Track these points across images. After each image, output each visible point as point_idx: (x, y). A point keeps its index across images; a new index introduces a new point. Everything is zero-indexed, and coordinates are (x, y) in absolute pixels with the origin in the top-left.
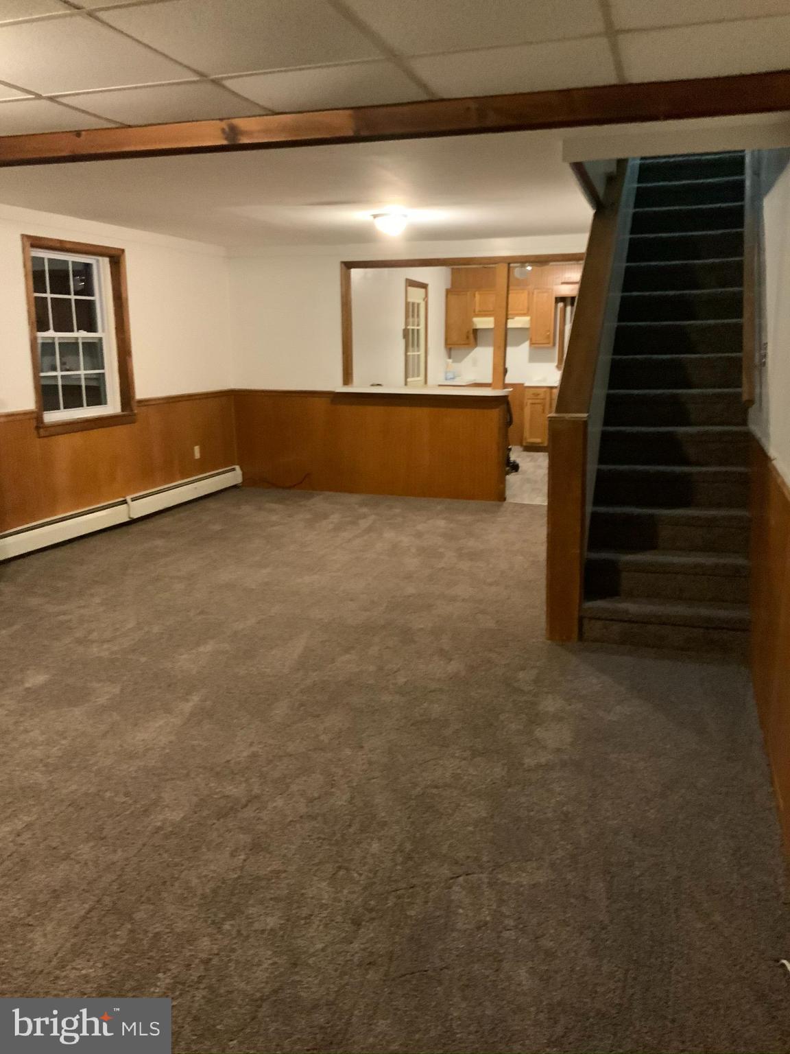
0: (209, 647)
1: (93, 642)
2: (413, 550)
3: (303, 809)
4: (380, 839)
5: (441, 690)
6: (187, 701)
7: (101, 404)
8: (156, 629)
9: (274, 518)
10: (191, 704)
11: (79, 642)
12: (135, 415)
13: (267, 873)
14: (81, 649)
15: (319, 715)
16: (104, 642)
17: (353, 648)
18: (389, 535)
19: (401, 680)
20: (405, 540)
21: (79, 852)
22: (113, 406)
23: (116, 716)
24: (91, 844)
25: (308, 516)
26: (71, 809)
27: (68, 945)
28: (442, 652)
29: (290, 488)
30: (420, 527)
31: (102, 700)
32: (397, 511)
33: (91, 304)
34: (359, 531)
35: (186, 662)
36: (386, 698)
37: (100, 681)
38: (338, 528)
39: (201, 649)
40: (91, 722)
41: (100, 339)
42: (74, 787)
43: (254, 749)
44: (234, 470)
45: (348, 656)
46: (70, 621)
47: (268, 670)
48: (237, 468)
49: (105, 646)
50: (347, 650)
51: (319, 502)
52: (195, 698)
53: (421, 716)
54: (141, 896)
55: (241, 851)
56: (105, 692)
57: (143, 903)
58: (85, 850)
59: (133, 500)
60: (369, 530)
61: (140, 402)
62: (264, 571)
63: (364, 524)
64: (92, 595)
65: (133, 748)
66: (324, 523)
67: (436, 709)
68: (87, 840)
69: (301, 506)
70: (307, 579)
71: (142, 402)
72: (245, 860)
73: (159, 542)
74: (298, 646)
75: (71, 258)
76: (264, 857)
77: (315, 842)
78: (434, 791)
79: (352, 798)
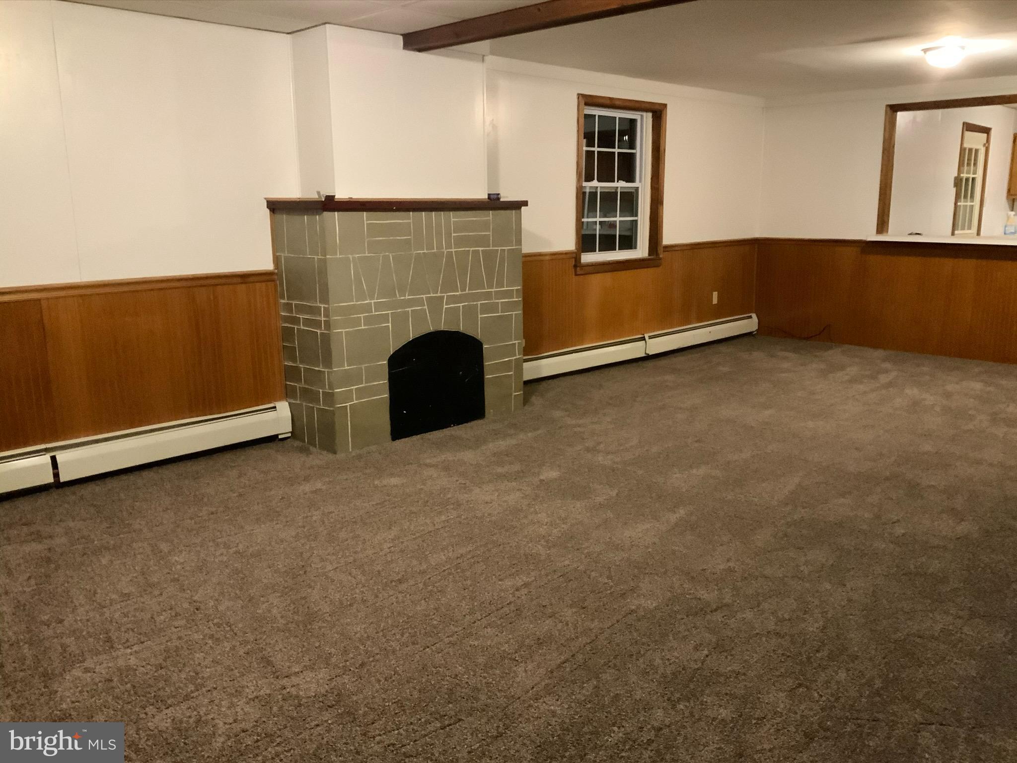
0: (702, 471)
1: (599, 452)
2: (938, 409)
3: (771, 626)
4: (848, 670)
5: (945, 548)
6: (675, 512)
7: (631, 248)
8: (655, 449)
9: (786, 365)
10: (678, 515)
11: (588, 450)
12: (660, 259)
13: (726, 671)
14: (589, 456)
15: (803, 548)
16: (608, 453)
17: (850, 493)
18: (912, 392)
19: (899, 531)
20: (929, 399)
21: (563, 614)
22: (641, 251)
23: (610, 514)
24: (574, 610)
25: (823, 366)
26: (561, 579)
27: (543, 684)
28: (953, 511)
29: (808, 338)
30: (950, 387)
31: (600, 499)
32: (925, 369)
33: (632, 157)
34: (878, 385)
35: (678, 480)
36: (880, 545)
37: (601, 484)
38: (853, 381)
39: (694, 471)
40: (588, 514)
41: (637, 189)
42: (567, 562)
43: (731, 564)
44: (750, 317)
45: (842, 500)
46: (584, 433)
47: (756, 500)
48: (754, 316)
49: (609, 457)
50: (843, 495)
51: (836, 355)
52: (682, 512)
53: (916, 568)
54: (609, 662)
55: (704, 647)
56: (604, 493)
57: (610, 667)
58: (568, 614)
59: (650, 338)
60: (890, 385)
61: (666, 247)
62: (767, 413)
63: (884, 379)
64: (604, 415)
65: (620, 542)
66: (839, 374)
67: (935, 566)
68: (571, 606)
69: (816, 356)
70: (810, 424)
71: (668, 248)
72: (707, 656)
73: (669, 378)
74: (792, 483)
75: (618, 114)
76: (726, 657)
77: (778, 657)
78: (918, 640)
79: (824, 628)
